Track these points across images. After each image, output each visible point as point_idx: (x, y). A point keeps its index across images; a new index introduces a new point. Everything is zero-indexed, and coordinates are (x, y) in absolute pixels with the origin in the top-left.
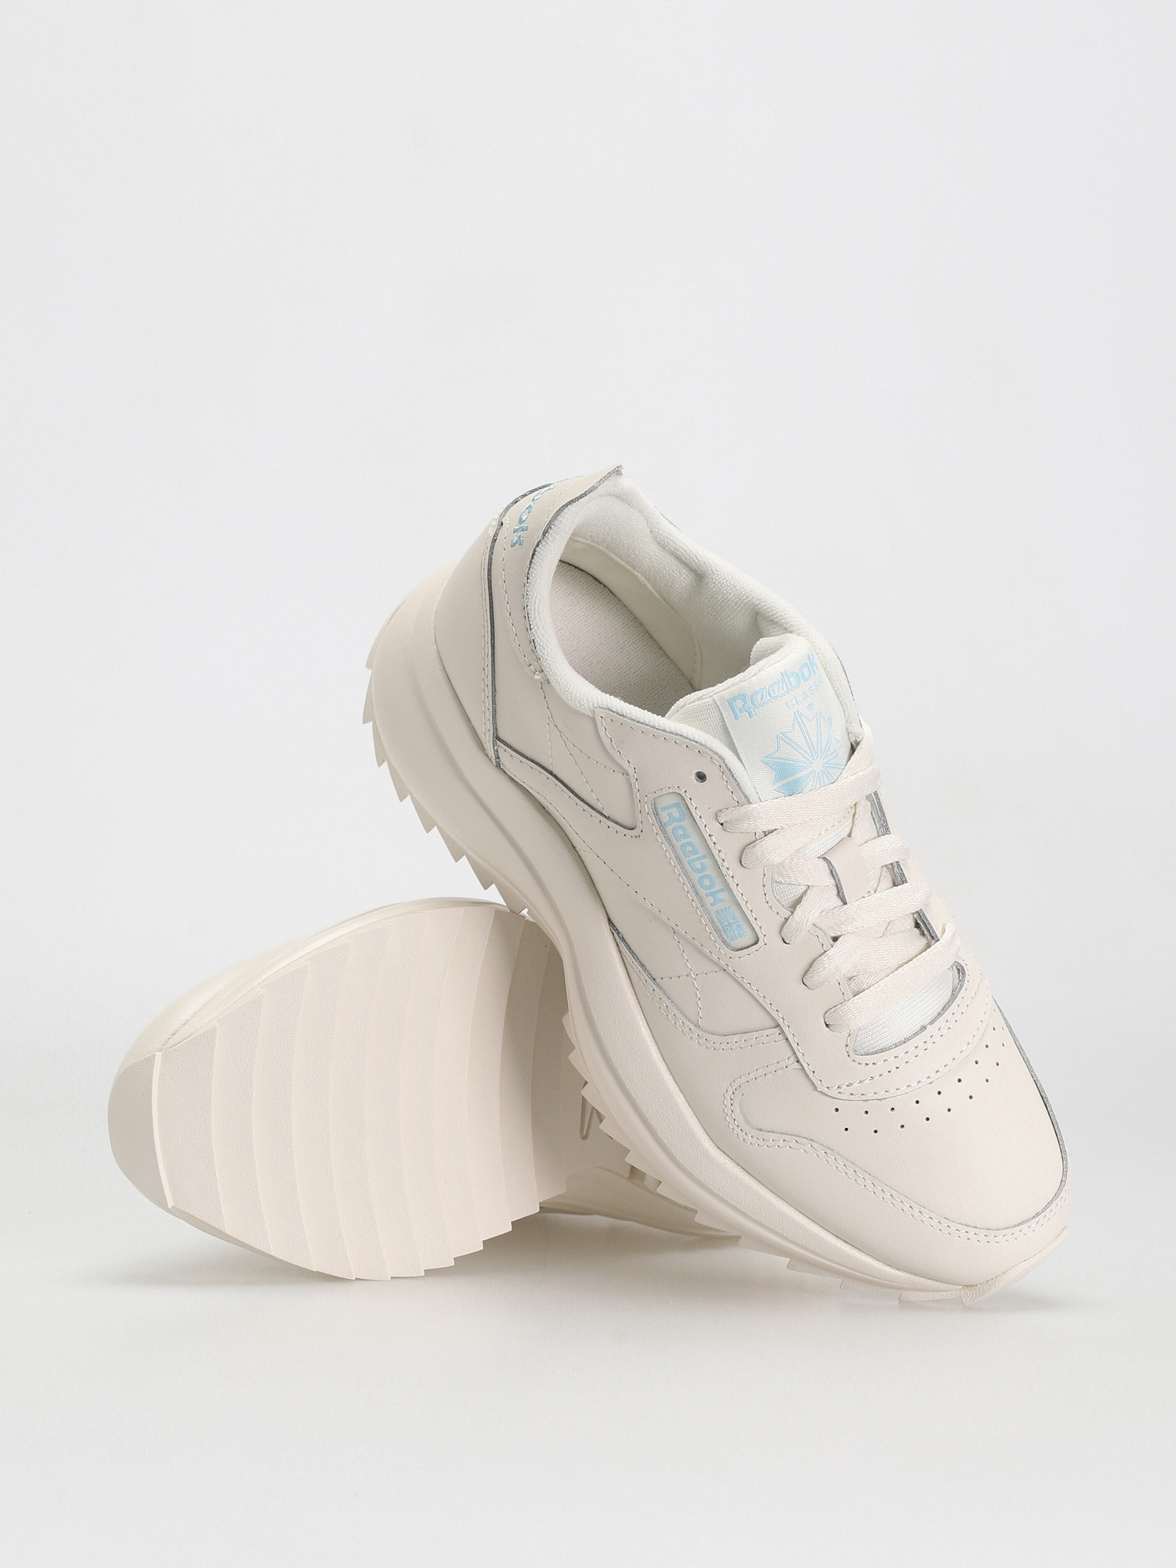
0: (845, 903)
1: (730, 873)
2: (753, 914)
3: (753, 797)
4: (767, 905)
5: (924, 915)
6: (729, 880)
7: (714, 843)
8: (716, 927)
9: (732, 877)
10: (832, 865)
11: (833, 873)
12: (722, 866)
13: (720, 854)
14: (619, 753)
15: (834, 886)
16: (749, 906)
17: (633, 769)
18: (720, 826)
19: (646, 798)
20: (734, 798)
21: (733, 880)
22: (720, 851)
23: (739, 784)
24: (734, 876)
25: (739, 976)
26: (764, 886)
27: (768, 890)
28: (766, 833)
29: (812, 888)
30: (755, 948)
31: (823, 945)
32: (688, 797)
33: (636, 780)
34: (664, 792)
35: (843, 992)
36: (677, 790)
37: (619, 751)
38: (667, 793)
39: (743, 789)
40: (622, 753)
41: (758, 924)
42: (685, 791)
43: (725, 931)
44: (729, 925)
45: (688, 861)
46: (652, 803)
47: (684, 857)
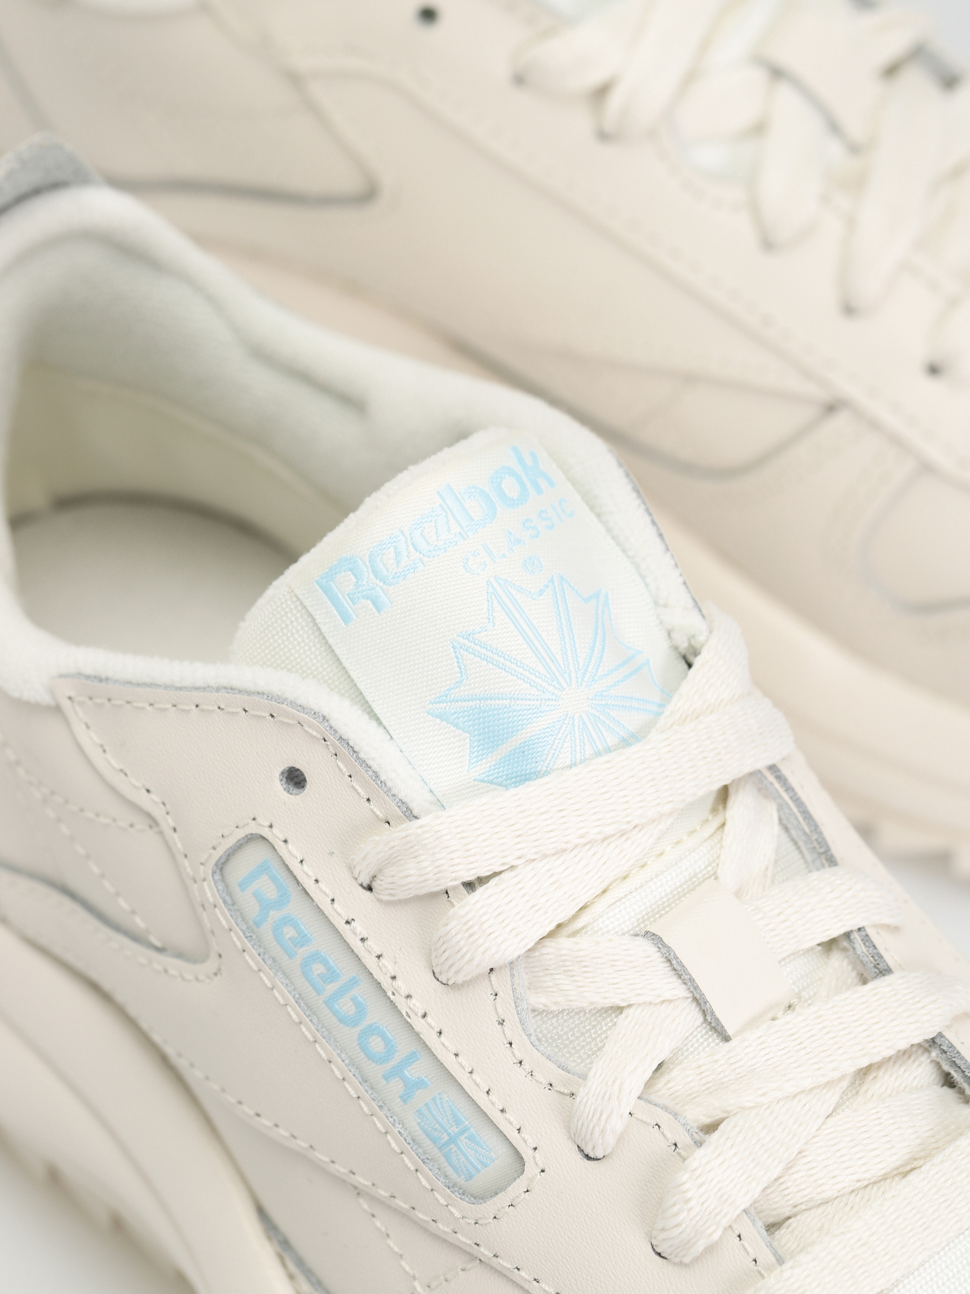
0: (727, 1039)
1: (417, 1005)
3: (417, 799)
4: (520, 1069)
5: (952, 1046)
6: (418, 1024)
7: (363, 940)
8: (425, 1153)
9: (424, 1016)
10: (664, 945)
11: (679, 971)
12: (394, 994)
13: (381, 964)
14: (123, 776)
15: (687, 998)
16: (478, 1080)
17: (162, 806)
18: (368, 893)
19: (202, 867)
20: (374, 813)
21: (427, 1022)
22: (379, 957)
23: (376, 775)
24: (428, 1012)
25: (509, 1266)
26: (501, 1023)
27: (512, 1030)
28: (470, 886)
29: (631, 1010)
30: (521, 1184)
31: (676, 1145)
32: (279, 838)
33: (175, 830)
34: (230, 842)
35: (754, 1257)
36: (253, 829)
37: (121, 770)
38: (237, 842)
39: (389, 784)
40: (129, 774)
41: (511, 1123)
42: (271, 826)
43: (447, 1157)
44: (452, 1140)
45: (325, 1002)
46: (217, 877)
47: (315, 994)
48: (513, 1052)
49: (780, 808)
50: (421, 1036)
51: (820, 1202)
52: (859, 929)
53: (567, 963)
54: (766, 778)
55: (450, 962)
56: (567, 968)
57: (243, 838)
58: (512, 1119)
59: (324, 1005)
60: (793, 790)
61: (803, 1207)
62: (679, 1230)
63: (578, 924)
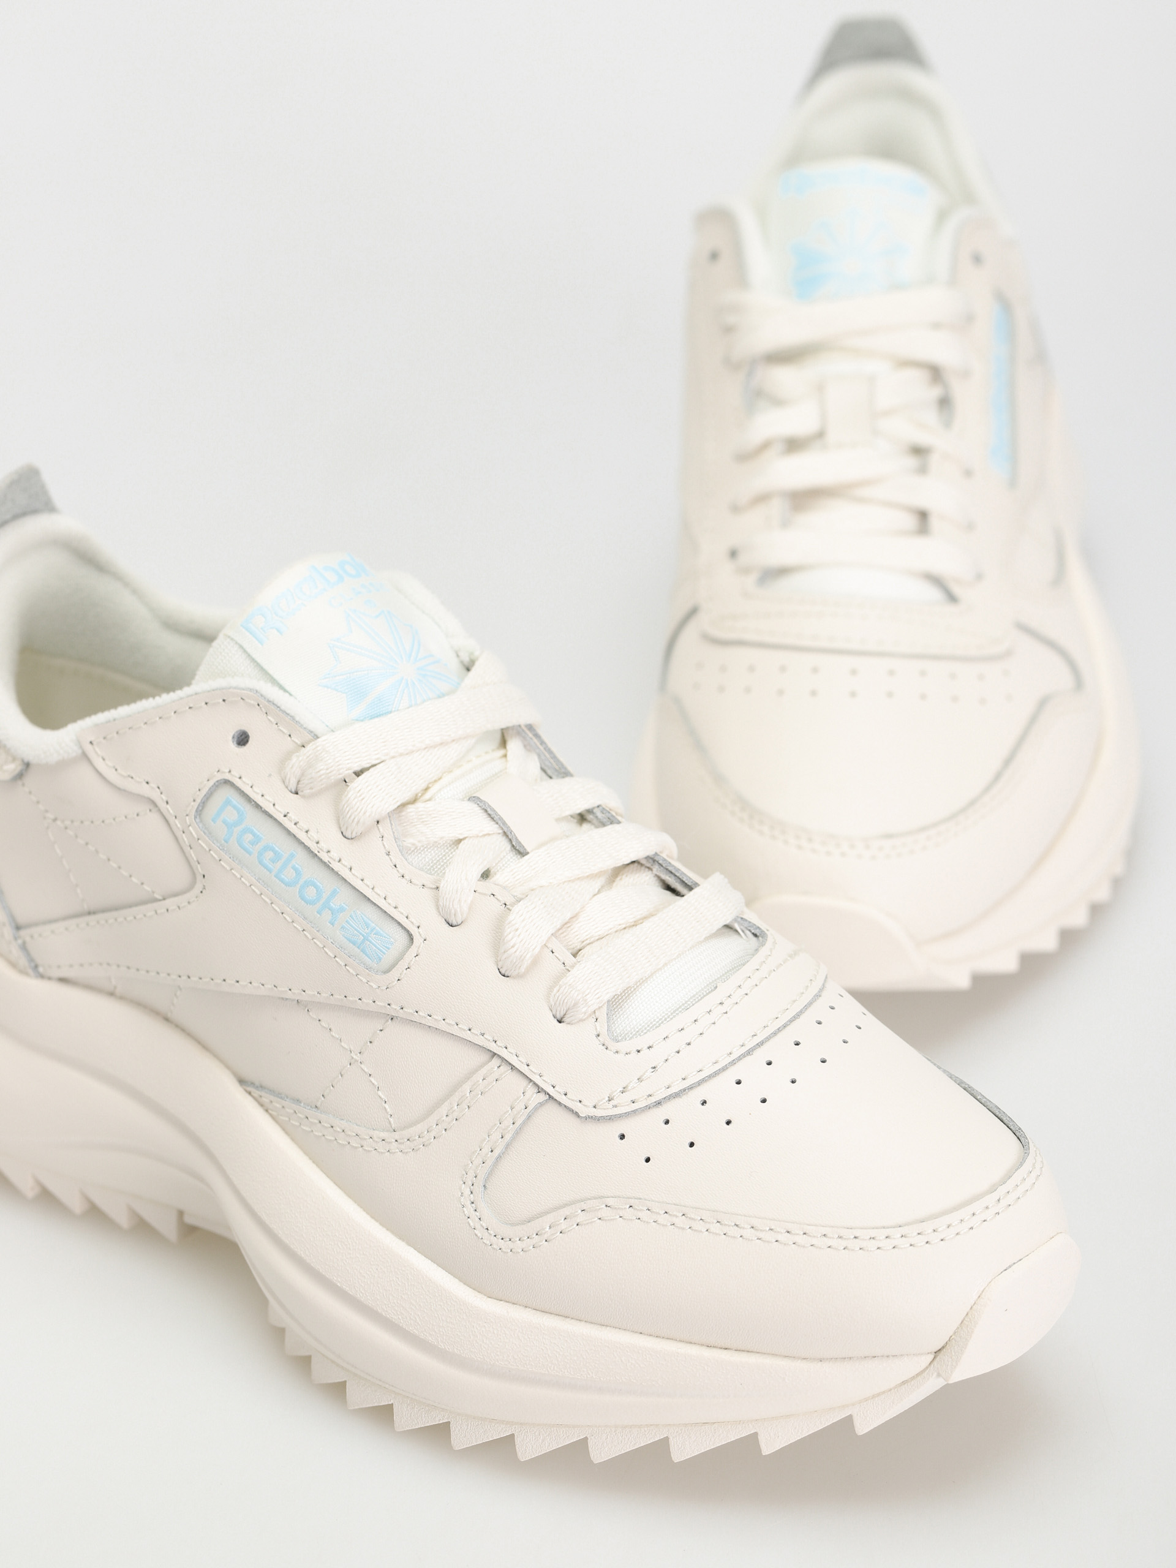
0: (526, 854)
1: (335, 855)
2: (390, 901)
3: (319, 728)
4: (403, 880)
7: (295, 824)
8: (349, 952)
9: (340, 861)
10: (485, 804)
11: (491, 815)
12: (319, 852)
13: (309, 836)
14: (130, 779)
15: (499, 834)
16: (379, 892)
17: (157, 789)
18: (296, 795)
19: (187, 818)
20: (295, 742)
21: (342, 864)
22: (307, 832)
23: (293, 718)
24: (341, 858)
25: (411, 1011)
26: (388, 854)
27: (396, 857)
28: (358, 774)
29: (466, 841)
30: (413, 950)
31: (505, 904)
32: (236, 777)
33: (167, 803)
34: (204, 791)
35: (563, 961)
36: (219, 777)
37: (129, 776)
38: (209, 790)
39: (302, 722)
40: (134, 777)
41: (402, 914)
42: (230, 772)
43: (363, 951)
44: (366, 939)
45: (275, 876)
46: (198, 820)
47: (268, 873)
48: (398, 871)
49: (539, 756)
50: (339, 873)
51: (597, 938)
52: (598, 807)
53: (423, 817)
54: (528, 735)
55: (352, 817)
56: (423, 820)
57: (213, 786)
58: (402, 911)
59: (275, 878)
60: (545, 744)
61: (588, 942)
62: (514, 950)
63: (427, 796)
